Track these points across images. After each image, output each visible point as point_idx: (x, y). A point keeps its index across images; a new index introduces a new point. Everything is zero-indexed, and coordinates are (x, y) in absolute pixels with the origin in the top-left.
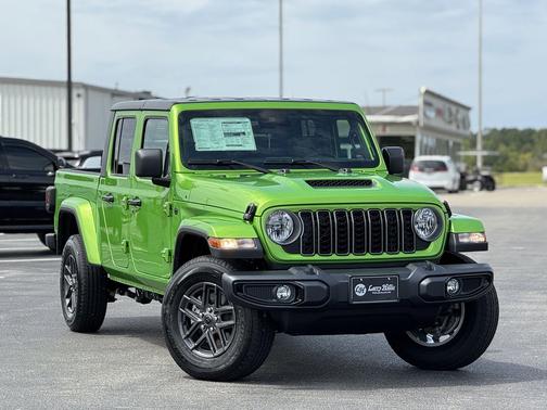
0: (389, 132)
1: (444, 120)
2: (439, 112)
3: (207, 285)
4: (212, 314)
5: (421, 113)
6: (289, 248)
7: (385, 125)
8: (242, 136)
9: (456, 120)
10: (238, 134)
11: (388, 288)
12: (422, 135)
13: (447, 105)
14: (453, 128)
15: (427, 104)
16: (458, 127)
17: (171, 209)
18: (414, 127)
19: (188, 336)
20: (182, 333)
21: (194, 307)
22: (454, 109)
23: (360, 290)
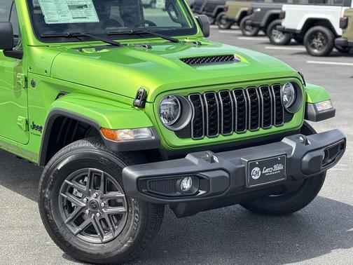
3: (92, 172)
4: (98, 200)
6: (181, 134)
8: (85, 9)
10: (80, 7)
11: (278, 167)
17: (26, 80)
19: (71, 220)
20: (64, 217)
21: (75, 190)
23: (256, 173)
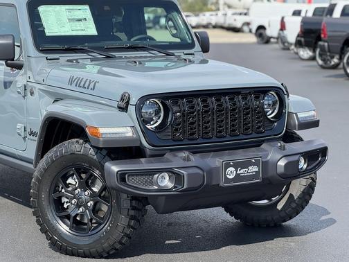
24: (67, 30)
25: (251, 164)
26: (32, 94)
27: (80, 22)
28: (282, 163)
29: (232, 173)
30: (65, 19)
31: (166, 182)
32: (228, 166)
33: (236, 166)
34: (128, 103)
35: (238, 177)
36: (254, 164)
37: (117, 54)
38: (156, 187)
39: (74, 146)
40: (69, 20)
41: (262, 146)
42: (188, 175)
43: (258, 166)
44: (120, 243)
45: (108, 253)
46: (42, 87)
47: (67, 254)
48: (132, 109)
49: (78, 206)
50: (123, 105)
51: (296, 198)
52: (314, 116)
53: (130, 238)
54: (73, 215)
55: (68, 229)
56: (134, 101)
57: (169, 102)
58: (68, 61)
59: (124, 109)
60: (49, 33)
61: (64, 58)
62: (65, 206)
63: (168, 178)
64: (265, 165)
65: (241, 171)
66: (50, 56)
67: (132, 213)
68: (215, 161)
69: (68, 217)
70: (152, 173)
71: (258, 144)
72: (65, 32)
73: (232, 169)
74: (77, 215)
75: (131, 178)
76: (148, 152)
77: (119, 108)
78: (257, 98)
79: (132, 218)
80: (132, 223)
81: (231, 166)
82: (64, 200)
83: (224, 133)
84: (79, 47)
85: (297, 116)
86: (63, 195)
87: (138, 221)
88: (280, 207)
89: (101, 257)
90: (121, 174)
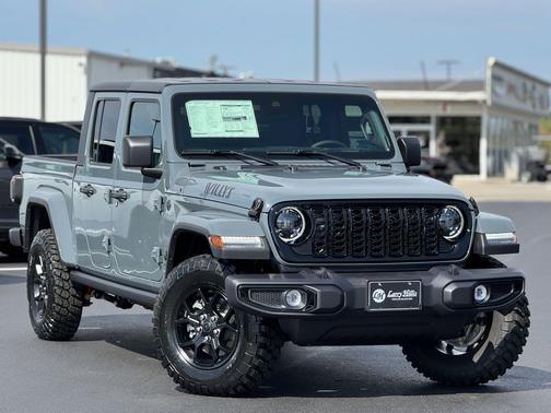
0: (451, 112)
1: (517, 97)
2: (511, 89)
5: (488, 88)
7: (445, 103)
9: (532, 98)
12: (491, 116)
13: (522, 80)
14: (528, 107)
15: (496, 78)
16: (534, 106)
18: (481, 106)
22: (529, 84)
24: (219, 131)
25: (406, 287)
26: (169, 207)
27: (239, 122)
28: (450, 290)
29: (381, 296)
30: (219, 118)
31: (298, 302)
32: (375, 287)
33: (386, 288)
34: (260, 210)
35: (388, 302)
36: (411, 288)
37: (280, 162)
38: (284, 307)
39: (200, 263)
40: (224, 118)
41: (431, 270)
42: (322, 293)
43: (417, 290)
44: (248, 376)
45: (234, 389)
46: (182, 199)
47: (190, 393)
48: (264, 217)
49: (204, 334)
50: (254, 212)
51: (495, 346)
52: (512, 239)
53: (261, 372)
54: (198, 345)
55: (190, 361)
56: (268, 207)
57: (309, 212)
58: (215, 168)
59: (255, 217)
60: (195, 133)
61: (210, 164)
62: (191, 336)
63: (299, 297)
64: (426, 291)
65: (393, 295)
66: (193, 162)
67: (261, 339)
68: (360, 282)
69: (193, 347)
70: (279, 289)
71: (426, 268)
72: (216, 133)
73: (380, 291)
74: (203, 345)
75: (254, 294)
76: (283, 268)
77: (251, 216)
78: (430, 212)
79: (262, 346)
80: (261, 352)
81: (380, 288)
82: (190, 328)
83: (382, 253)
84: (232, 152)
85: (485, 237)
86: (189, 323)
87: (270, 351)
88: (476, 359)
89: (227, 395)
90: (243, 289)
